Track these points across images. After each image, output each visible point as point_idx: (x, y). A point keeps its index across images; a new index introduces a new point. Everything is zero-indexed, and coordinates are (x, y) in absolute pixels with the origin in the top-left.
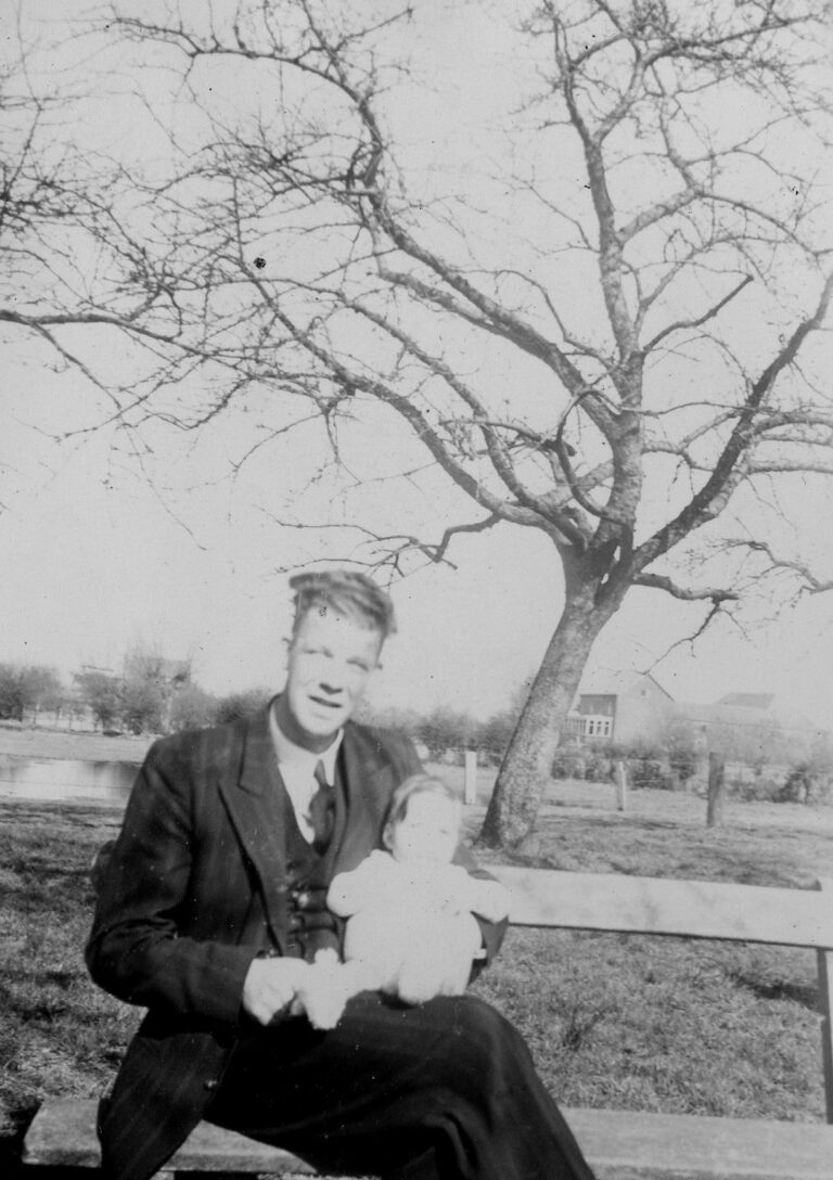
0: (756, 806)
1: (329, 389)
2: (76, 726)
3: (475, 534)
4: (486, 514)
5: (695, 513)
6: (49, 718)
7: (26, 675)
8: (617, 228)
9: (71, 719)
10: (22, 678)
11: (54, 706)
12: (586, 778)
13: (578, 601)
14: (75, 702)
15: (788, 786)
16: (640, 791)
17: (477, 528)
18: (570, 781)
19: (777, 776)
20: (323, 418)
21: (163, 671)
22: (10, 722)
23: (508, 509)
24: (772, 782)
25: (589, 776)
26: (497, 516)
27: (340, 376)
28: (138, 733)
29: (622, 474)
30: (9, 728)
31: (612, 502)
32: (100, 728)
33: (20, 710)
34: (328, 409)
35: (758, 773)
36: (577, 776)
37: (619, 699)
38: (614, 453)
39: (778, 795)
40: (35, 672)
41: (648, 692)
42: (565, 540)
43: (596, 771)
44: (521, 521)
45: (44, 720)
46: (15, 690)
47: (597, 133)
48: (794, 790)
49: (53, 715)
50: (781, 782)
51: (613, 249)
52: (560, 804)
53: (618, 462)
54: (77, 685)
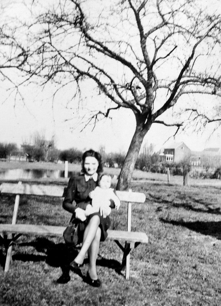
0: (206, 180)
1: (76, 74)
2: (21, 159)
3: (115, 110)
4: (117, 105)
5: (167, 105)
6: (14, 158)
7: (7, 146)
8: (144, 34)
9: (20, 158)
10: (6, 147)
11: (16, 154)
12: (161, 173)
13: (139, 128)
14: (21, 153)
15: (215, 174)
16: (175, 176)
17: (116, 108)
18: (156, 174)
19: (212, 171)
20: (76, 81)
21: (45, 144)
22: (3, 159)
23: (122, 104)
24: (210, 174)
25: (162, 172)
26: (119, 106)
27: (78, 71)
28: (38, 161)
29: (148, 96)
30: (2, 161)
31: (146, 103)
32: (28, 160)
33: (6, 155)
34: (77, 79)
35: (207, 171)
36: (158, 172)
37: (175, 150)
38: (146, 91)
39: (212, 177)
40: (10, 145)
41: (183, 148)
42: (136, 112)
43: (164, 171)
44: (125, 107)
45: (12, 158)
46: (4, 150)
47: (137, 10)
48: (217, 175)
49: (15, 157)
50: (213, 173)
51: (143, 39)
52: (154, 180)
53: (147, 92)
54: (22, 148)
